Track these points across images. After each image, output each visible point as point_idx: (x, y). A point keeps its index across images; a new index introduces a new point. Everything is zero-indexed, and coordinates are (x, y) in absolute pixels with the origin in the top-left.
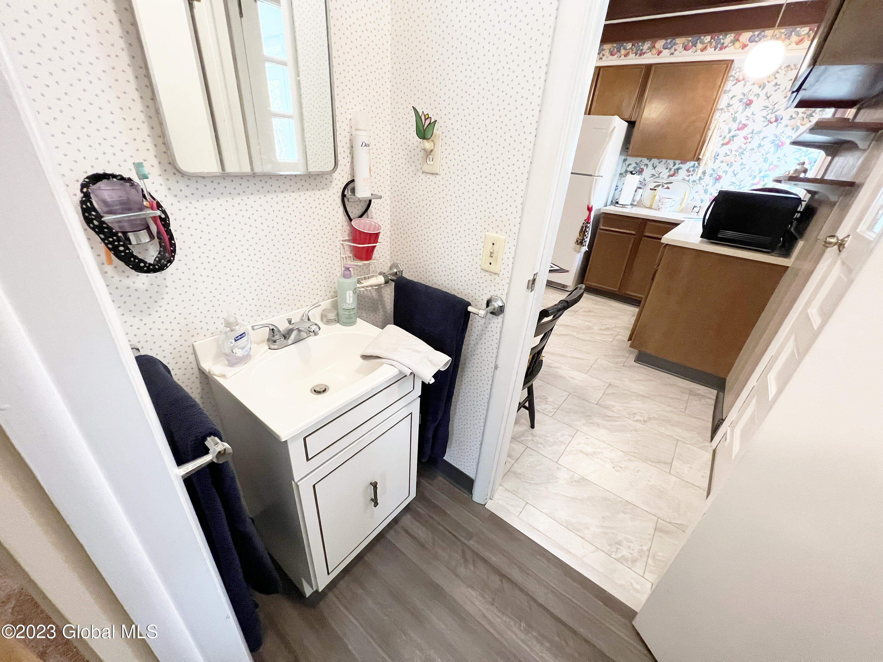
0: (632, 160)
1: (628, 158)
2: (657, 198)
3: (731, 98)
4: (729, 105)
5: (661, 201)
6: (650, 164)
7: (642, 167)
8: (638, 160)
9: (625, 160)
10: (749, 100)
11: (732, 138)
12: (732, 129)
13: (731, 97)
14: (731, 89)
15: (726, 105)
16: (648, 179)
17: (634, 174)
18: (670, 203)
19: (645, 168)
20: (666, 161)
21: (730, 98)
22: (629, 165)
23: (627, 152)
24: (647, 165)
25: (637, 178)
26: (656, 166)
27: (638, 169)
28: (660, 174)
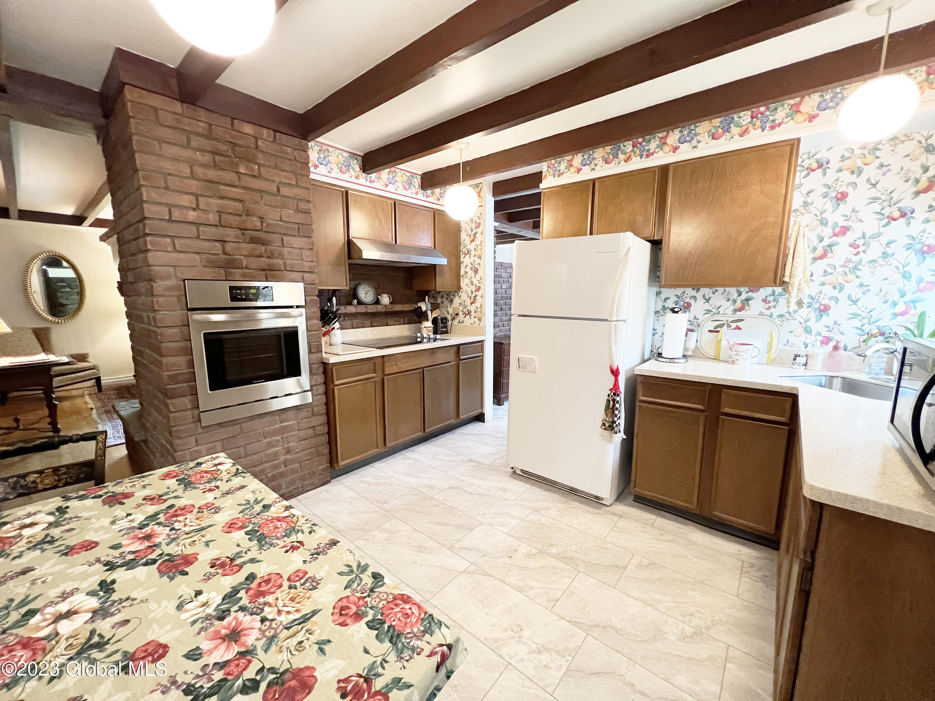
0: (671, 293)
1: (662, 289)
2: (724, 343)
3: (807, 194)
4: (806, 204)
5: (734, 350)
6: (699, 295)
7: (688, 300)
8: (679, 291)
9: (658, 293)
10: (840, 193)
11: (828, 249)
12: (823, 235)
13: (806, 192)
14: (802, 182)
15: (802, 204)
16: (701, 318)
17: (677, 312)
18: (750, 352)
19: (692, 301)
20: (725, 291)
21: (804, 195)
22: (666, 299)
23: (658, 281)
24: (695, 298)
25: (683, 319)
26: (709, 299)
27: (682, 303)
28: (718, 308)
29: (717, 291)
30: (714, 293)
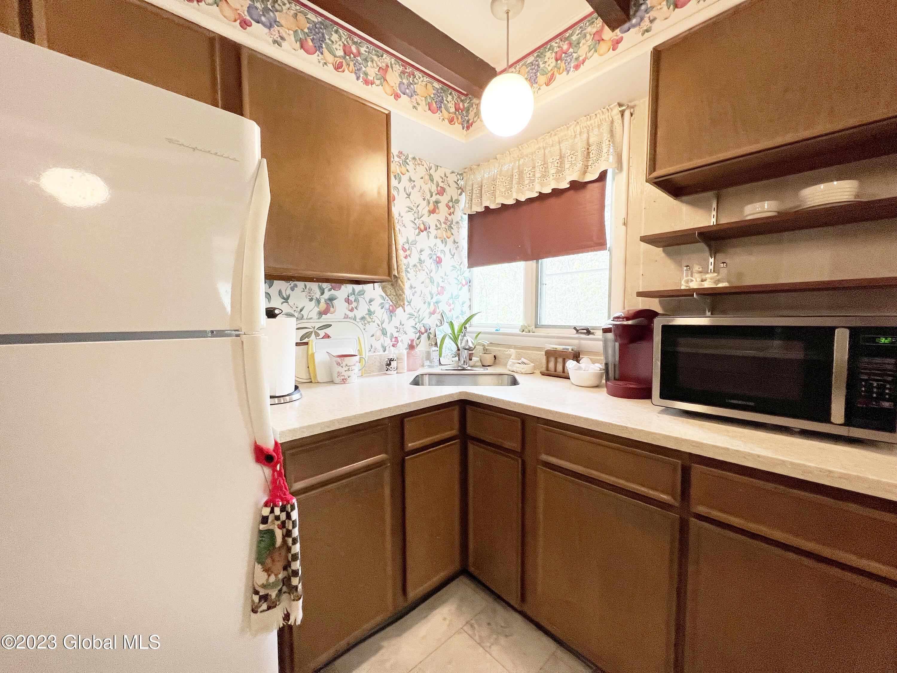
5: (344, 365)
20: (306, 286)
28: (301, 310)
29: (296, 286)
30: (292, 289)
